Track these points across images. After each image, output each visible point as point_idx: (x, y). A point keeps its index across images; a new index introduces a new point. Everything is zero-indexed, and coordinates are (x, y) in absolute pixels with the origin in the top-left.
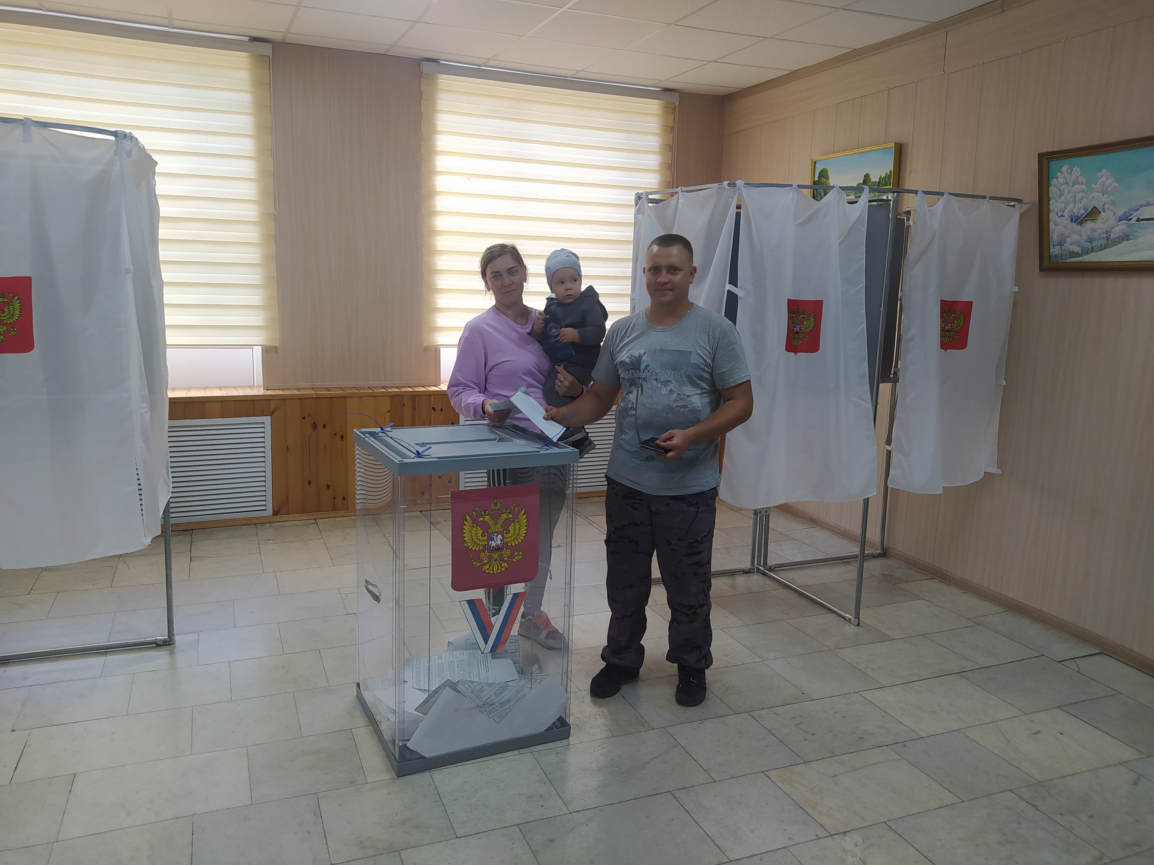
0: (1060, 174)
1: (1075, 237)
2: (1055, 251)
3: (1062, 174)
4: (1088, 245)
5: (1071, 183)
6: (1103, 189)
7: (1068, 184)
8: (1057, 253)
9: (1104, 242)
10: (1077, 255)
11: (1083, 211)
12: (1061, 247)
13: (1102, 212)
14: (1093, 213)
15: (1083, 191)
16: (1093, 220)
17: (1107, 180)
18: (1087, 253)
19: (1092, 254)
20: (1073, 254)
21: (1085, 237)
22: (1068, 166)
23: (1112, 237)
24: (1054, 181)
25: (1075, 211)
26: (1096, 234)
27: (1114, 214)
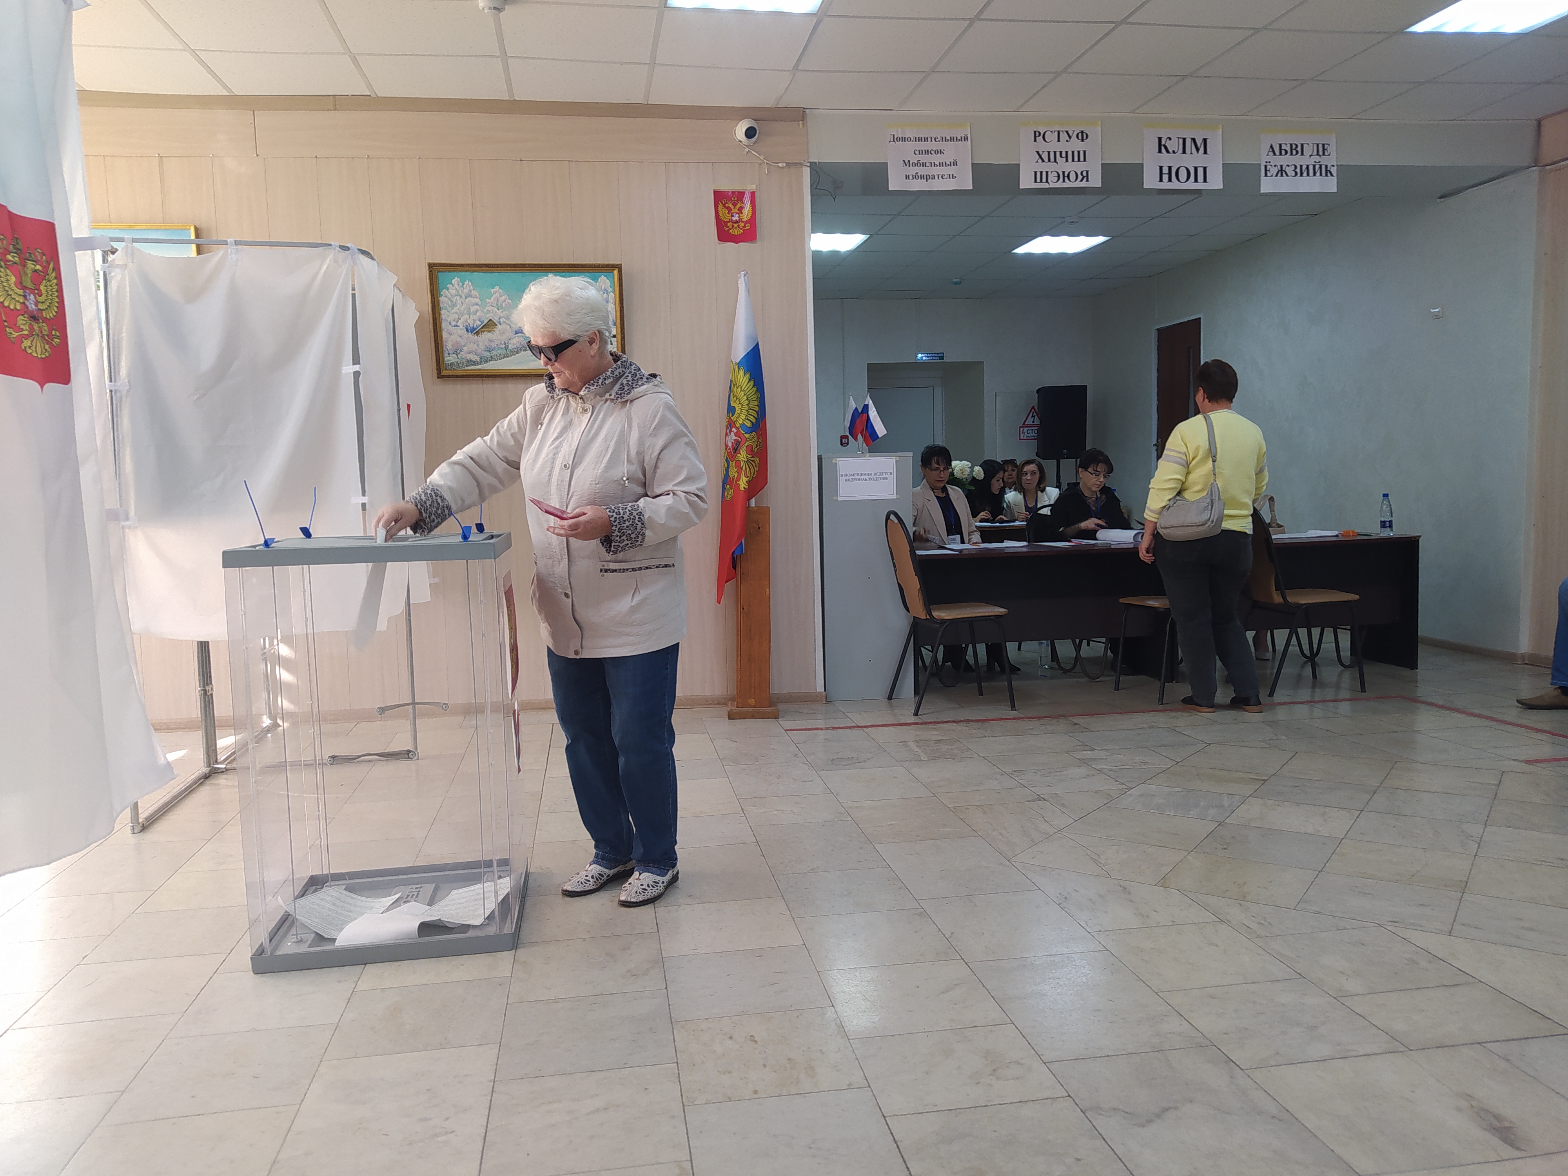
0: (451, 285)
1: (473, 347)
2: (450, 359)
3: (453, 286)
4: (487, 354)
5: (463, 296)
6: (497, 304)
7: (461, 297)
8: (453, 361)
9: (503, 352)
10: (475, 363)
11: (479, 323)
12: (457, 355)
13: (498, 324)
14: (489, 325)
15: (477, 304)
16: (489, 331)
17: (501, 296)
18: (486, 361)
19: (491, 362)
20: (470, 362)
21: (483, 348)
22: (459, 279)
23: (510, 348)
24: (444, 292)
25: (471, 322)
26: (494, 345)
27: (511, 327)
